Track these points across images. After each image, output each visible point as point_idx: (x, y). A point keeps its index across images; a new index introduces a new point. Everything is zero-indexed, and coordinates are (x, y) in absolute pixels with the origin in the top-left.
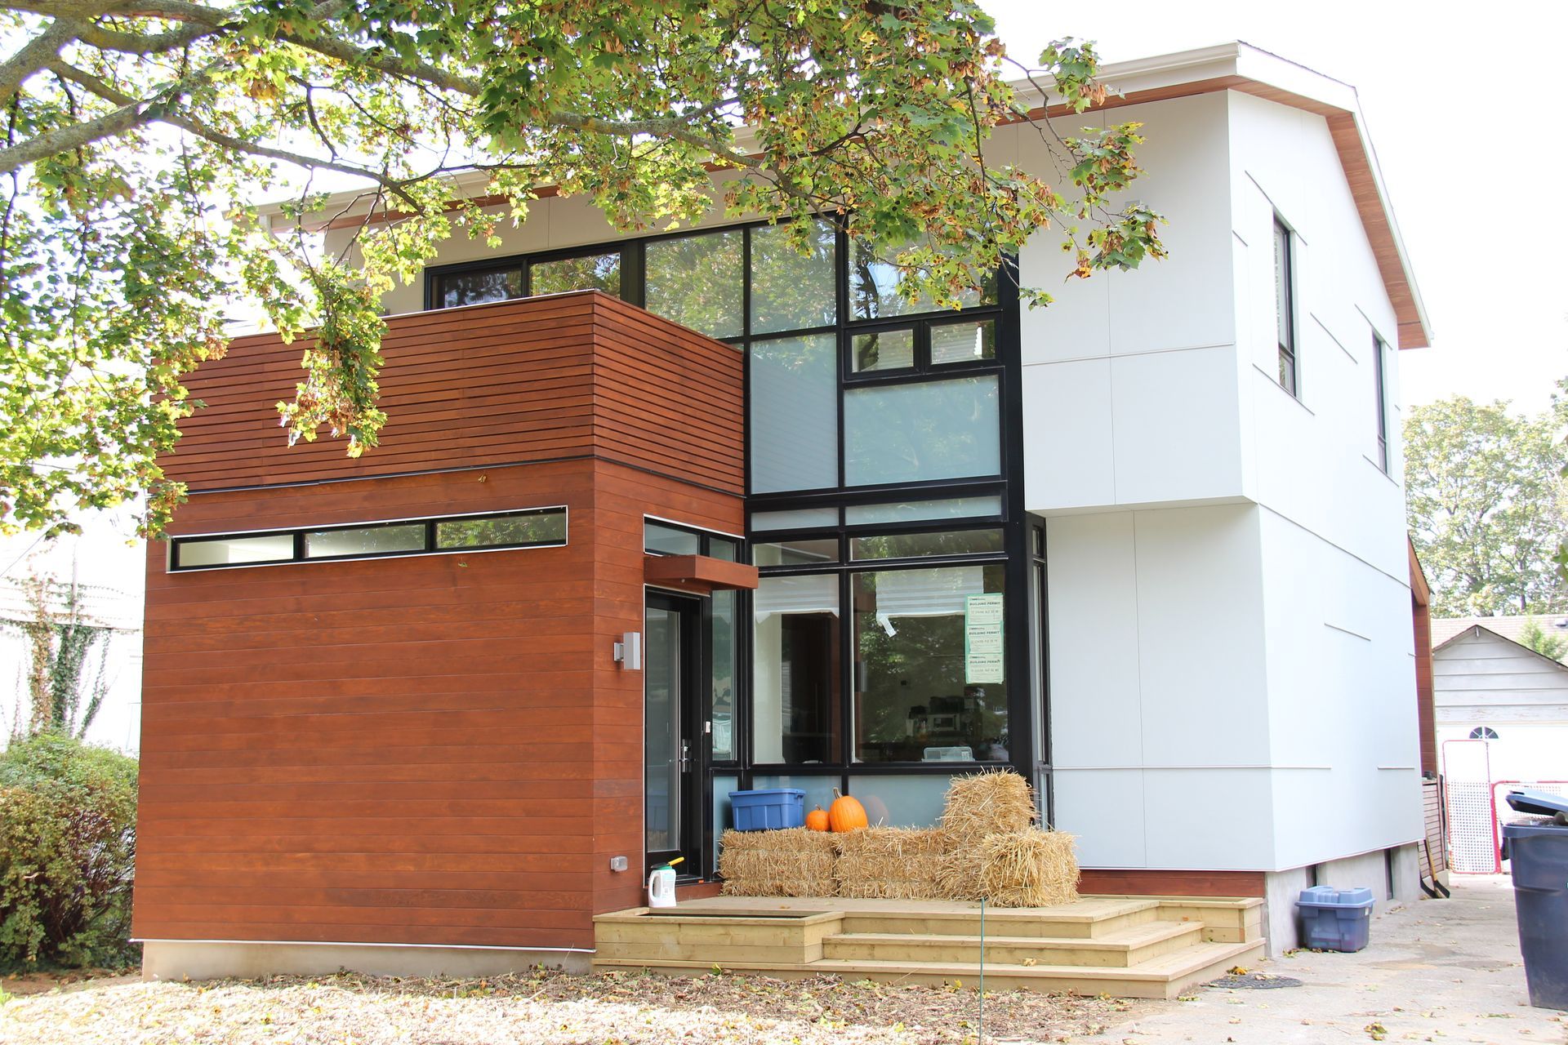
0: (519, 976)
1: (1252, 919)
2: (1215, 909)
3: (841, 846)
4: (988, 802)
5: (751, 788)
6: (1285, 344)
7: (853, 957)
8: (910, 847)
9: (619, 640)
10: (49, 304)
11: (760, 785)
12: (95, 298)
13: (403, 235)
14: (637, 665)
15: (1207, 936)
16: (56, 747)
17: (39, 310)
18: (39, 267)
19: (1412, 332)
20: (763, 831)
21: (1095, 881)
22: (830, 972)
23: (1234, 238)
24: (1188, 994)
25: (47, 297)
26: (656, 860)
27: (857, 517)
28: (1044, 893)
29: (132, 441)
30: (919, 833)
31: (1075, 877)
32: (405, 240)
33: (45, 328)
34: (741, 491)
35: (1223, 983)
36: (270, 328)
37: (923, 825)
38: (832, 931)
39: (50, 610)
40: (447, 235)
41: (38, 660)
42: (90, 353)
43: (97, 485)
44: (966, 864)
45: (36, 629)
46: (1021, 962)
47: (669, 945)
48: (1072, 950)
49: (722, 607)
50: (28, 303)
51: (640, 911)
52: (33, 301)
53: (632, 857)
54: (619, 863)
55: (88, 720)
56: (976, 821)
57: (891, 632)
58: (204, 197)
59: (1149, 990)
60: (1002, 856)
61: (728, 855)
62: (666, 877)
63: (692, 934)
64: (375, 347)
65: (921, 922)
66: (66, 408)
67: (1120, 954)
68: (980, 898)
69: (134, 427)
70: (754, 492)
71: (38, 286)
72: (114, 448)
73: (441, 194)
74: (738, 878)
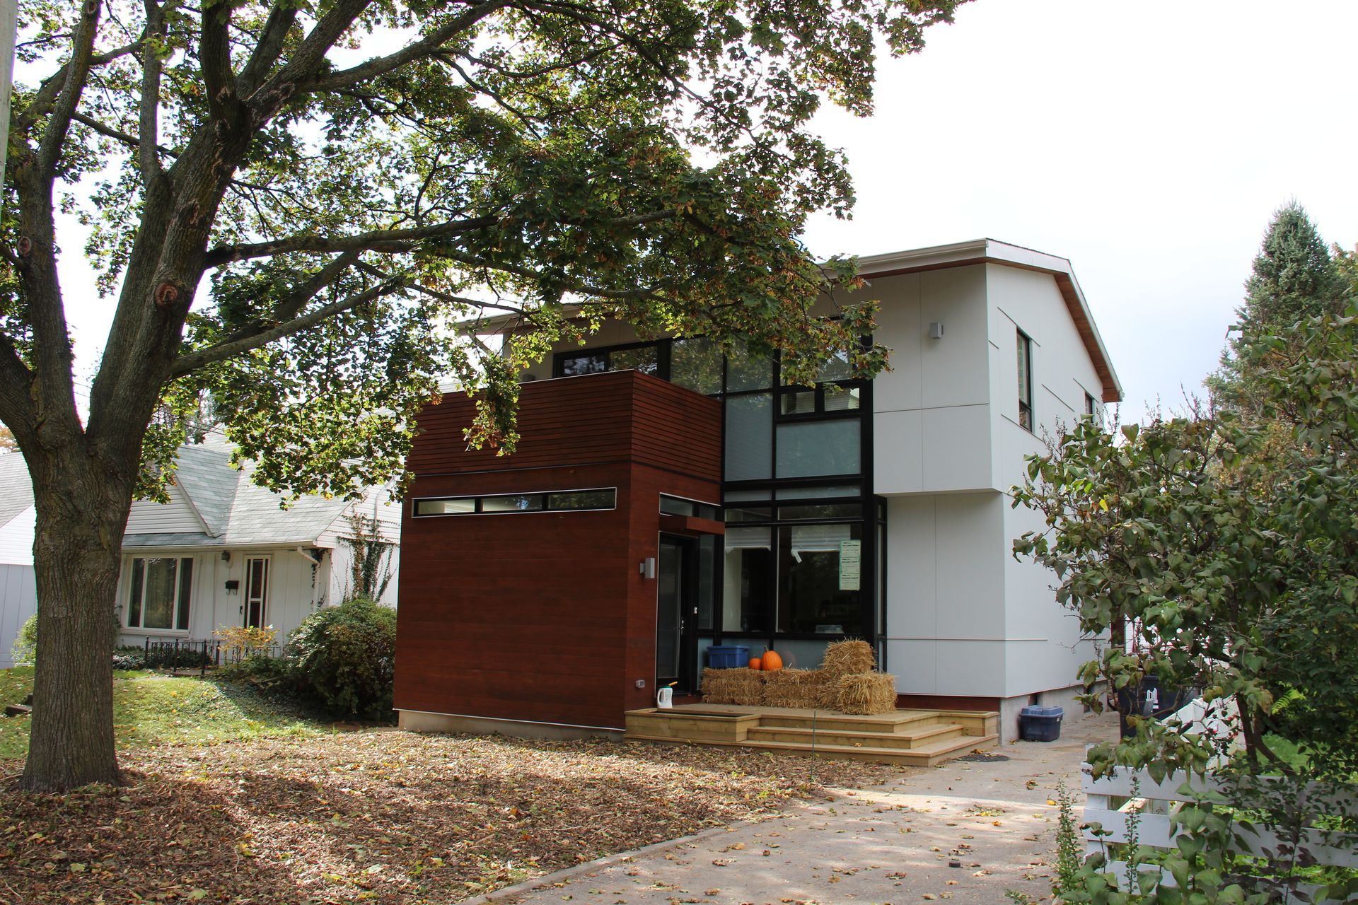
0: (585, 741)
1: (990, 724)
2: (970, 718)
3: (766, 678)
4: (847, 656)
5: (720, 644)
6: (1025, 401)
7: (764, 740)
8: (804, 680)
9: (643, 562)
10: (352, 379)
11: (726, 644)
12: (374, 375)
13: (533, 339)
14: (652, 576)
15: (964, 732)
16: (362, 606)
17: (346, 382)
18: (347, 360)
19: (1112, 393)
20: (725, 668)
21: (906, 702)
22: (749, 747)
23: (990, 344)
24: (941, 764)
25: (351, 375)
26: (663, 683)
27: (781, 496)
28: (873, 707)
29: (389, 450)
30: (809, 672)
31: (894, 698)
32: (535, 341)
33: (349, 391)
34: (718, 479)
35: (966, 758)
36: (462, 389)
37: (812, 667)
38: (753, 725)
39: (363, 533)
40: (557, 339)
41: (357, 560)
42: (370, 404)
43: (371, 473)
44: (834, 690)
45: (356, 543)
46: (853, 745)
47: (664, 730)
48: (881, 739)
49: (707, 545)
50: (341, 379)
51: (650, 710)
52: (344, 378)
53: (648, 681)
54: (640, 683)
55: (381, 592)
56: (840, 667)
57: (799, 560)
58: (431, 322)
59: (920, 762)
60: (851, 687)
61: (705, 681)
62: (668, 692)
63: (676, 724)
64: (515, 400)
65: (802, 722)
66: (358, 432)
67: (907, 742)
68: (838, 709)
69: (389, 443)
70: (726, 480)
71: (347, 370)
72: (380, 454)
73: (554, 317)
74: (710, 694)
